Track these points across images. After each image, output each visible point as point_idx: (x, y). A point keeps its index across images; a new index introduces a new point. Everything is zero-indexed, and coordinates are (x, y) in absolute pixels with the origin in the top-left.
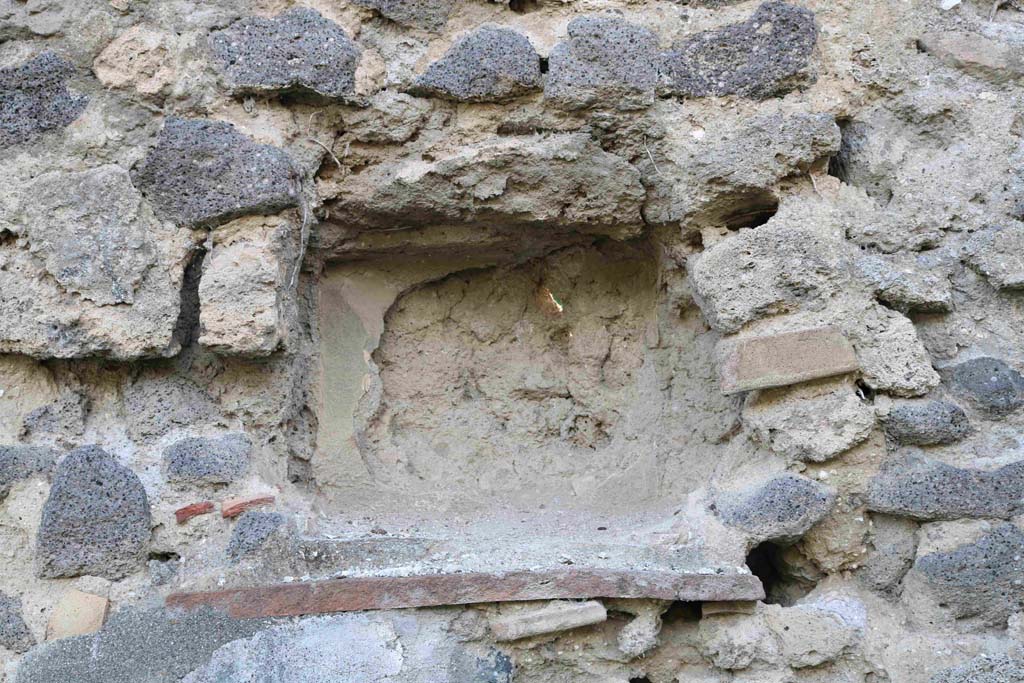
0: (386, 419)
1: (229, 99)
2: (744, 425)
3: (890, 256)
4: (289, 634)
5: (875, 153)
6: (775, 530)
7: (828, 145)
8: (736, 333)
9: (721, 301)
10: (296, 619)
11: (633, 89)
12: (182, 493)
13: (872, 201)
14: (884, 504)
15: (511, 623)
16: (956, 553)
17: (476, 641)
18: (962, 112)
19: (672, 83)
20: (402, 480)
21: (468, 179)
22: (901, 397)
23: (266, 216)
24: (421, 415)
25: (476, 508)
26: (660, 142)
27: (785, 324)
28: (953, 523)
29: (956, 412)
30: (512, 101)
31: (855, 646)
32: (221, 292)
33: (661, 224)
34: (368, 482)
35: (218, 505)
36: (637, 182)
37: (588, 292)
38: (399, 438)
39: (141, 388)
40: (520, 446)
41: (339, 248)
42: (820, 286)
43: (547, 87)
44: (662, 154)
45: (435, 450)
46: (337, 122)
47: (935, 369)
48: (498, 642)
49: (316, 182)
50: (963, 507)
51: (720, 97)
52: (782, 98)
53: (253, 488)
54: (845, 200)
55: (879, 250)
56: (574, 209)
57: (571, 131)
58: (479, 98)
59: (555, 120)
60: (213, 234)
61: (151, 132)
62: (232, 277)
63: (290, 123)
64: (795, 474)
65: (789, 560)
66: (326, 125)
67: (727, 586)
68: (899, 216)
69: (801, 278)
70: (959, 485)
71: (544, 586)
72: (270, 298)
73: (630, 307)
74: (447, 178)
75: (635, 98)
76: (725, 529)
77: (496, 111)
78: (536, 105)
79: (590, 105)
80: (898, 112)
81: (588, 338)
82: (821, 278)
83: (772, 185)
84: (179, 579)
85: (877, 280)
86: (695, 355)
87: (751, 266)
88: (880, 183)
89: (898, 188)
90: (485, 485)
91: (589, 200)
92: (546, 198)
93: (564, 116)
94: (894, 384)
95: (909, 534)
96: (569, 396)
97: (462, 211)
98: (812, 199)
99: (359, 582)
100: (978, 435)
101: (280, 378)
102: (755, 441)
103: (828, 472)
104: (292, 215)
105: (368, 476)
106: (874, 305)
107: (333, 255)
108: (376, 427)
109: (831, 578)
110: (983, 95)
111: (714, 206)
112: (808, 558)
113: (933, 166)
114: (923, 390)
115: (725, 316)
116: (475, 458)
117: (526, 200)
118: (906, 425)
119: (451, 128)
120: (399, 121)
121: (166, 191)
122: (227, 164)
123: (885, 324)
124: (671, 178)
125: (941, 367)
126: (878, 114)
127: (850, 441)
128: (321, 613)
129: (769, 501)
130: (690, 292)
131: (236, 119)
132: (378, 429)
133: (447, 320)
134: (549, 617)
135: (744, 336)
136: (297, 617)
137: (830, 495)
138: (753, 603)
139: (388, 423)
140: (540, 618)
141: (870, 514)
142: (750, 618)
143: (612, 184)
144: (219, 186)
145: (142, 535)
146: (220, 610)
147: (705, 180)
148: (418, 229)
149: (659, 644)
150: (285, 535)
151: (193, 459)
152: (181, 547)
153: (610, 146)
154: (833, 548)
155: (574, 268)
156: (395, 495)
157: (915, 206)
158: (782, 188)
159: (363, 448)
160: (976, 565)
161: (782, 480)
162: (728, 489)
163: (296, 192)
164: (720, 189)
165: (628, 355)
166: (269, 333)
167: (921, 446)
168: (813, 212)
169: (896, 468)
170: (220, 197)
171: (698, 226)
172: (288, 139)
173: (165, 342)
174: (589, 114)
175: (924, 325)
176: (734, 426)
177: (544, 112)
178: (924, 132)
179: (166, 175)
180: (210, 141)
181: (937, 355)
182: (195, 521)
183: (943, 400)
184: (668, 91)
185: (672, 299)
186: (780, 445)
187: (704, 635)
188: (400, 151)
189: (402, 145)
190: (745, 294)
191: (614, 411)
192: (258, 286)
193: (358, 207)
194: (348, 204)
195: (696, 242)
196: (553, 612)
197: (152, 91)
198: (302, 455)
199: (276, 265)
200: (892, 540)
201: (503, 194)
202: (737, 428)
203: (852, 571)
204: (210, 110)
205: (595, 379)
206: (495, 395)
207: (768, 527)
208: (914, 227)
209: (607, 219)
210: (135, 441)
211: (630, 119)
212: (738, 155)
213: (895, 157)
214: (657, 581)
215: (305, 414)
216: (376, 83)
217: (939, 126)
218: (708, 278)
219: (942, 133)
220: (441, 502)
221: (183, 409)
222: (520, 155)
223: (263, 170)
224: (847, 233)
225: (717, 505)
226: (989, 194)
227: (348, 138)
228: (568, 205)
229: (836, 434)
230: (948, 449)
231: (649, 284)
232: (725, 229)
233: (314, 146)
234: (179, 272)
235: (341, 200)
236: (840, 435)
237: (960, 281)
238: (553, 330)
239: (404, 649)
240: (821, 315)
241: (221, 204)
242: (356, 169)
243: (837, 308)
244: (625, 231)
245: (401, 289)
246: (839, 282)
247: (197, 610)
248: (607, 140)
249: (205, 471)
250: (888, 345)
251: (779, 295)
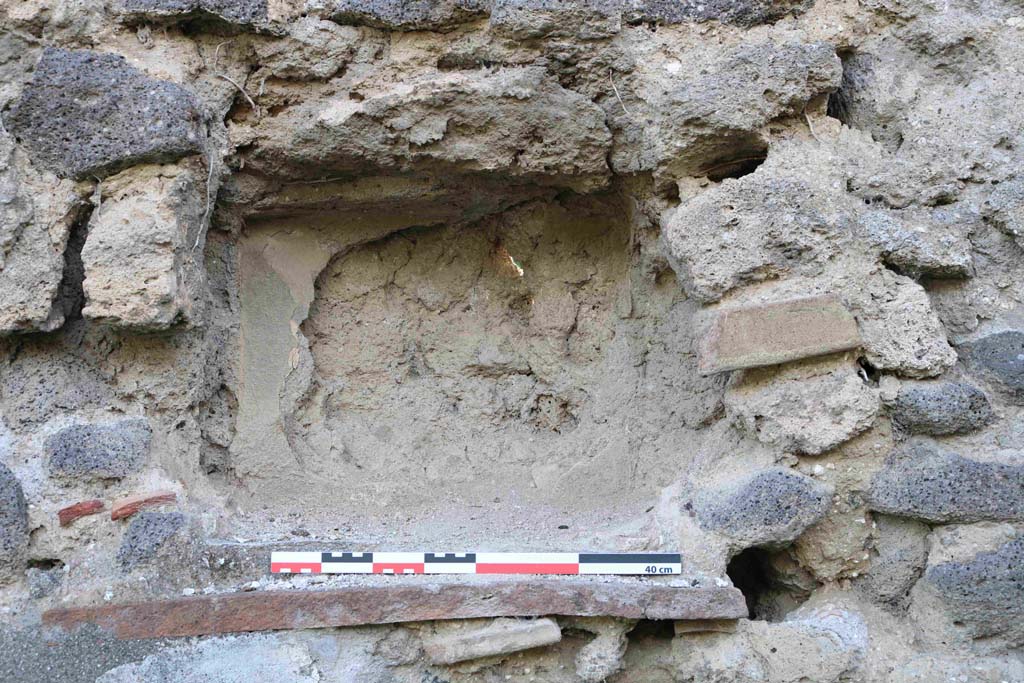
0: (319, 399)
1: (119, 27)
2: (727, 409)
3: (899, 211)
4: (185, 658)
5: (882, 91)
6: (761, 535)
7: (826, 80)
8: (717, 302)
9: (699, 264)
10: (194, 641)
11: (596, 13)
12: (68, 490)
13: (878, 147)
14: (890, 504)
15: (449, 644)
16: (974, 563)
17: (407, 665)
18: (987, 41)
19: (642, 7)
20: (336, 470)
21: (402, 121)
22: (910, 378)
23: (162, 165)
24: (360, 395)
25: (421, 502)
26: (628, 76)
27: (774, 292)
28: (972, 526)
29: (974, 395)
30: (455, 29)
31: (854, 670)
32: (107, 255)
33: (630, 174)
34: (297, 473)
35: (108, 504)
36: (601, 124)
37: (551, 254)
38: (334, 422)
39: (20, 368)
40: (473, 430)
41: (259, 203)
42: (817, 247)
43: (494, 12)
44: (631, 91)
45: (376, 434)
46: (250, 54)
47: (951, 345)
48: (433, 666)
49: (227, 126)
50: (983, 509)
51: (699, 23)
52: (773, 25)
53: (151, 483)
54: (847, 145)
55: (887, 204)
56: (528, 157)
57: (524, 64)
58: (414, 24)
59: (505, 51)
60: (101, 186)
61: (27, 66)
62: (121, 238)
63: (193, 56)
64: (785, 468)
65: (779, 567)
66: (237, 58)
67: (704, 602)
68: (911, 165)
69: (793, 237)
70: (979, 482)
71: (487, 601)
72: (166, 260)
73: (600, 271)
74: (377, 120)
75: (597, 24)
76: (702, 533)
77: (434, 41)
78: (482, 33)
79: (545, 33)
80: (910, 41)
81: (552, 306)
82: (818, 238)
83: (760, 126)
84: (61, 591)
85: (884, 239)
86: (673, 326)
87: (734, 223)
88: (889, 125)
89: (910, 132)
90: (433, 474)
91: (546, 146)
92: (495, 143)
93: (516, 46)
94: (902, 363)
95: (919, 539)
96: (530, 373)
97: (397, 158)
98: (808, 144)
99: (269, 597)
100: (1002, 423)
101: (187, 354)
102: (739, 429)
103: (824, 466)
104: (195, 163)
105: (297, 466)
106: (880, 269)
107: (253, 211)
108: (307, 409)
109: (827, 588)
110: (1011, 21)
111: (692, 152)
112: (801, 566)
113: (951, 105)
114: (937, 370)
115: (704, 282)
116: (422, 444)
117: (472, 145)
118: (917, 411)
119: (383, 62)
120: (322, 53)
121: (44, 135)
122: (115, 104)
123: (892, 292)
124: (641, 120)
125: (958, 342)
126: (886, 44)
127: (850, 430)
128: (223, 634)
129: (754, 501)
130: (666, 254)
131: (129, 51)
132: (310, 411)
133: (389, 286)
134: (493, 638)
135: (727, 305)
136: (195, 638)
137: (826, 494)
138: (735, 621)
139: (320, 404)
140: (483, 639)
141: (873, 515)
142: (731, 637)
143: (572, 127)
144: (105, 130)
145: (17, 540)
146: (106, 628)
147: (681, 121)
148: (350, 181)
149: (624, 667)
150: (186, 540)
151: (78, 451)
152: (65, 553)
153: (570, 82)
154: (830, 554)
155: (535, 226)
156: (327, 487)
157: (929, 152)
158: (772, 132)
159: (291, 434)
160: (998, 578)
161: (769, 476)
162: (707, 485)
163: (197, 136)
164: (699, 132)
165: (597, 325)
166: (164, 303)
167: (934, 436)
168: (809, 159)
169: (904, 462)
170: (106, 142)
171: (674, 177)
172: (191, 74)
173: (42, 313)
174: (544, 44)
175: (939, 292)
176: (717, 409)
177: (491, 42)
178: (941, 66)
179: (43, 117)
180: (95, 77)
181: (954, 329)
182: (82, 523)
183: (961, 381)
184: (637, 16)
185: (646, 262)
186: (767, 435)
187: (678, 656)
188: (325, 88)
189: (327, 82)
190: (727, 256)
191: (582, 390)
192: (151, 247)
193: (276, 154)
194: (265, 152)
195: (672, 196)
196: (498, 631)
197: (26, 18)
198: (220, 442)
199: (173, 223)
200: (899, 544)
201: (443, 139)
202: (720, 412)
203: (852, 579)
204: (96, 40)
205: (558, 353)
206: (446, 372)
207: (753, 532)
208: (928, 177)
209: (567, 168)
210: (13, 429)
211: (593, 49)
212: (720, 91)
213: (906, 94)
214: (621, 596)
215: (223, 394)
216: (294, 7)
217: (958, 58)
218: (683, 237)
219: (962, 66)
220: (381, 495)
221: (70, 391)
222: (462, 93)
223: (157, 110)
224: (849, 184)
225: (693, 504)
226: (1017, 138)
227: (263, 74)
228: (522, 152)
229: (833, 422)
230: (966, 440)
231: (621, 246)
232: (705, 180)
233: (223, 83)
234: (60, 232)
235: (257, 147)
236: (839, 423)
237: (981, 241)
238: (512, 297)
239: (321, 676)
240: (817, 281)
241: (107, 151)
242: (273, 111)
243: (835, 273)
244: (589, 183)
245: (334, 251)
246: (838, 242)
247: (79, 629)
248: (566, 75)
249: (93, 464)
250: (895, 317)
251: (767, 257)
